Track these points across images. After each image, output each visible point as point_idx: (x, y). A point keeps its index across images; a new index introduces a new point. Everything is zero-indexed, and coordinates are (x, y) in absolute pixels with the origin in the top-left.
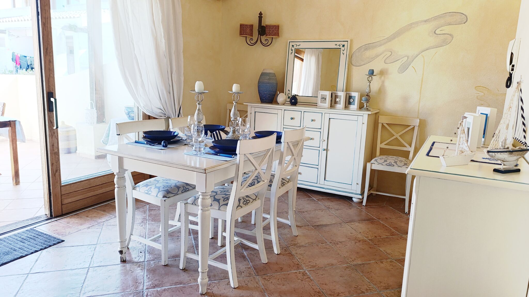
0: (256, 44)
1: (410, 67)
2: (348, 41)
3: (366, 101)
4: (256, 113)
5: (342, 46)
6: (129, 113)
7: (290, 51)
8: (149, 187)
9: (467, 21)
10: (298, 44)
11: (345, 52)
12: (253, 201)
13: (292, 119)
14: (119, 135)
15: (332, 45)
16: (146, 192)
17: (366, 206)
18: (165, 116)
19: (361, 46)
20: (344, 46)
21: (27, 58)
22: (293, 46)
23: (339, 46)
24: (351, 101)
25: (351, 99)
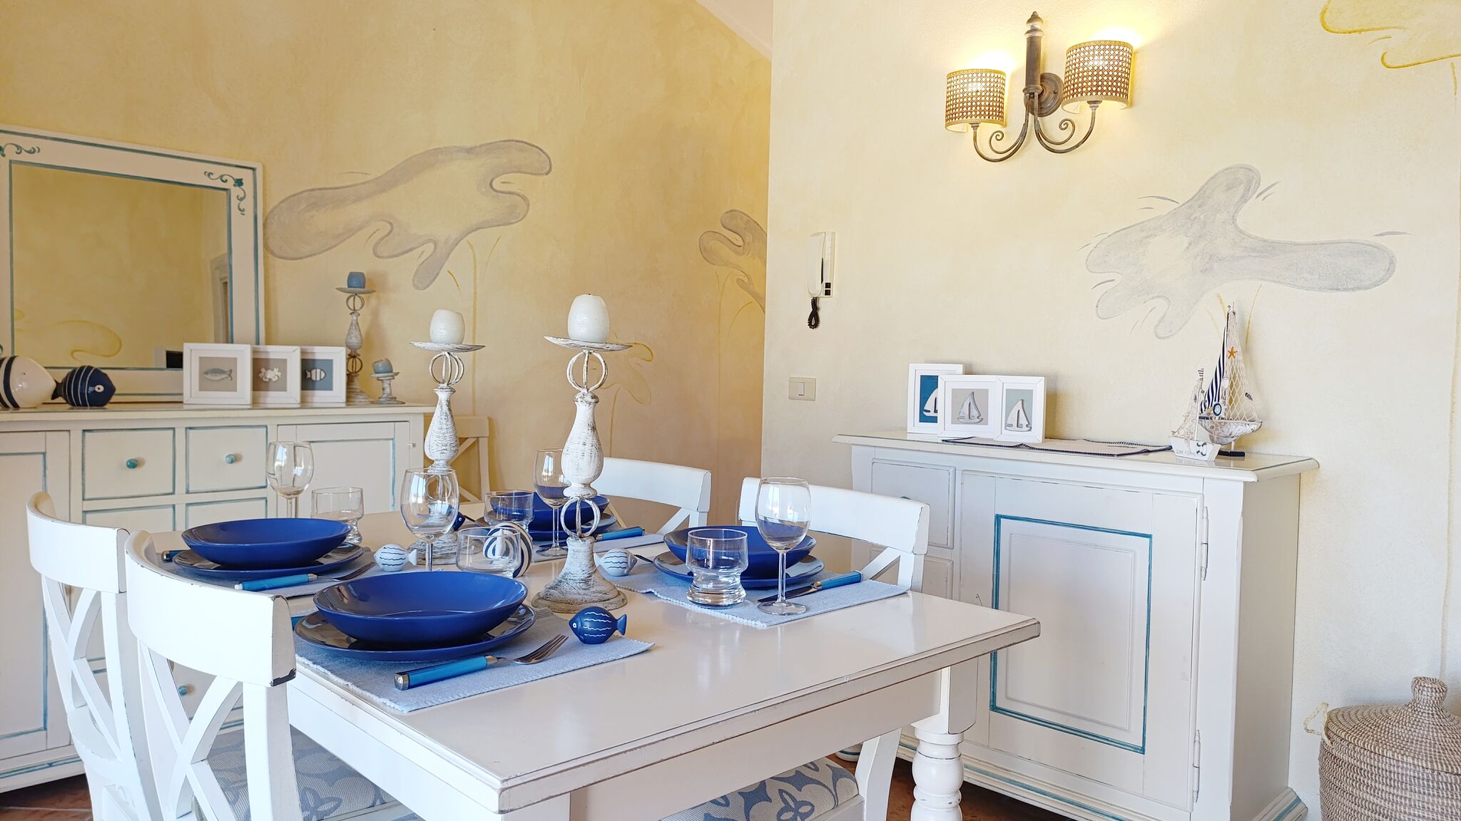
1: (443, 272)
2: (253, 169)
5: (233, 182)
9: (550, 170)
10: (27, 143)
11: (247, 205)
13: (133, 464)
15: (194, 174)
19: (297, 194)
20: (238, 182)
23: (223, 181)
24: (314, 378)
25: (314, 372)
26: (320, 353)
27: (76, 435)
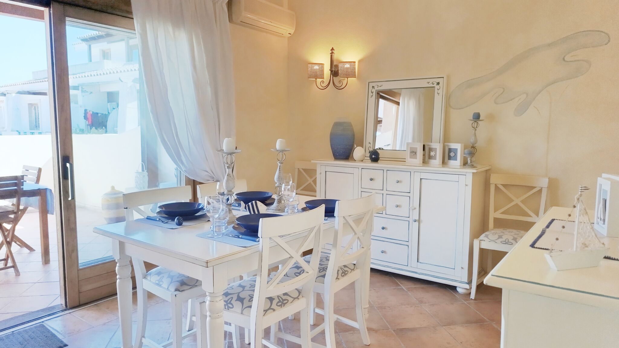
0: (327, 87)
1: (531, 107)
2: (443, 78)
3: (469, 155)
4: (327, 172)
5: (436, 84)
7: (370, 94)
8: (161, 276)
9: (609, 41)
10: (379, 84)
11: (439, 91)
12: (294, 300)
13: (371, 180)
14: (127, 208)
15: (424, 84)
16: (157, 282)
17: (475, 299)
18: (213, 180)
19: (462, 83)
20: (438, 84)
22: (373, 87)
23: (433, 84)
24: (451, 156)
25: (451, 153)
26: (453, 146)
27: (360, 169)
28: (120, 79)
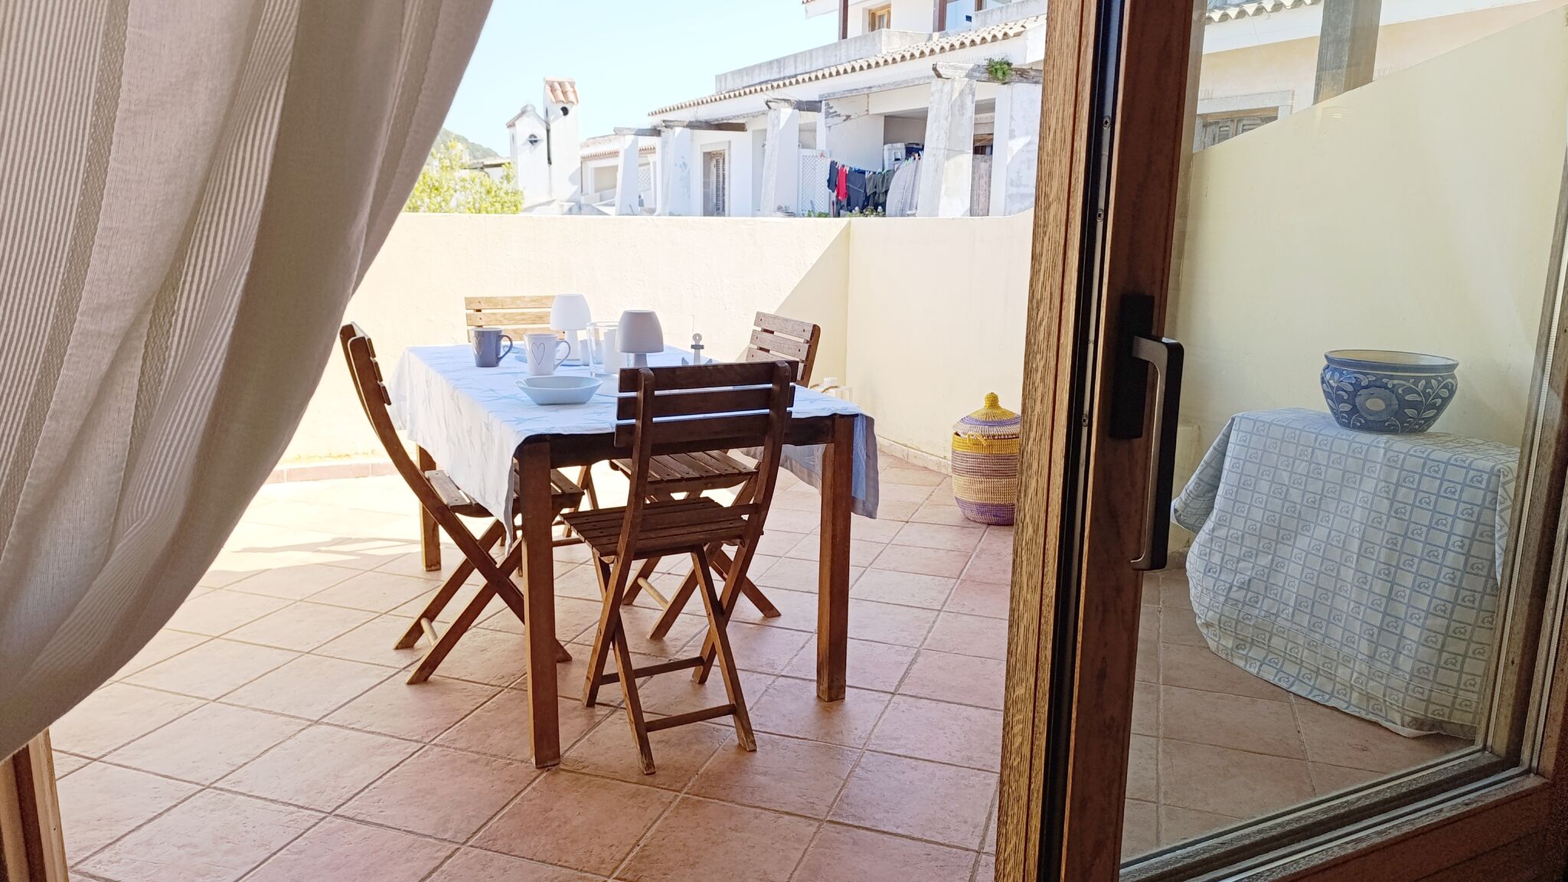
6: (1353, 395)
21: (867, 175)
28: (935, 69)
